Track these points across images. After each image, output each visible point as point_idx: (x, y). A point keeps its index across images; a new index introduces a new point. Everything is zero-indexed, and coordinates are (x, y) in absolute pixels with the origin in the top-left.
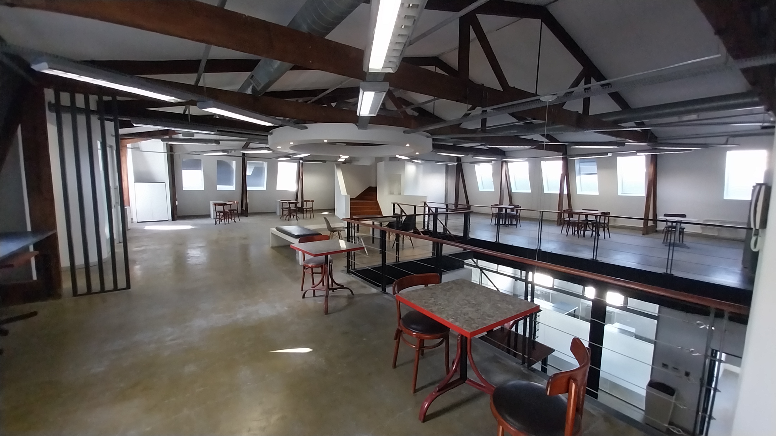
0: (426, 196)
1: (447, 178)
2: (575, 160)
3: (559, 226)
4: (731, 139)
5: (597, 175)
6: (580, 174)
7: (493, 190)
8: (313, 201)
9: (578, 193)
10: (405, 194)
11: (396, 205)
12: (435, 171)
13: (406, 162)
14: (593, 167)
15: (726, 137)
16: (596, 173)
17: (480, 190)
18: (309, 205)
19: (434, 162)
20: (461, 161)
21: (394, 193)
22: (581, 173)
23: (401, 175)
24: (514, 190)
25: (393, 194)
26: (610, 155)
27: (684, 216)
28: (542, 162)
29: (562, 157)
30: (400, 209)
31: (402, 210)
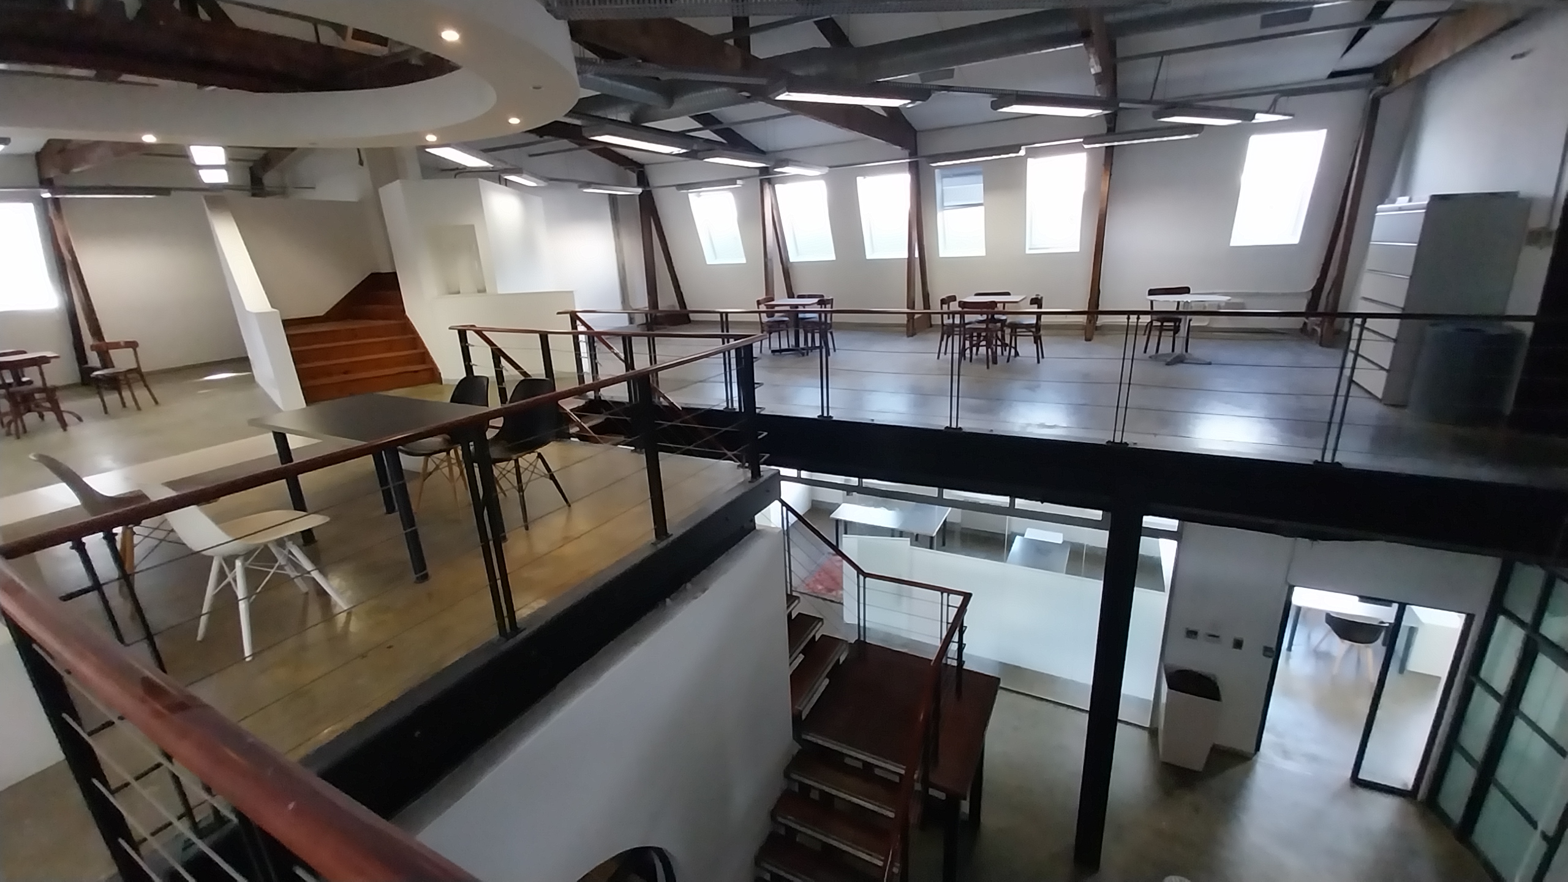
0: (572, 292)
1: (617, 235)
2: (937, 171)
3: (911, 338)
4: (1283, 100)
5: (982, 208)
6: (943, 207)
7: (744, 261)
8: (133, 345)
9: (941, 256)
10: (501, 290)
11: (471, 336)
12: (580, 214)
13: (482, 182)
14: (973, 188)
15: (1272, 97)
16: (982, 202)
17: (708, 263)
18: (122, 360)
19: (576, 185)
20: (648, 185)
21: (461, 291)
22: (945, 204)
23: (473, 227)
24: (793, 258)
25: (459, 293)
26: (1022, 152)
27: (1186, 290)
28: (859, 179)
29: (908, 160)
30: (489, 349)
31: (500, 350)
